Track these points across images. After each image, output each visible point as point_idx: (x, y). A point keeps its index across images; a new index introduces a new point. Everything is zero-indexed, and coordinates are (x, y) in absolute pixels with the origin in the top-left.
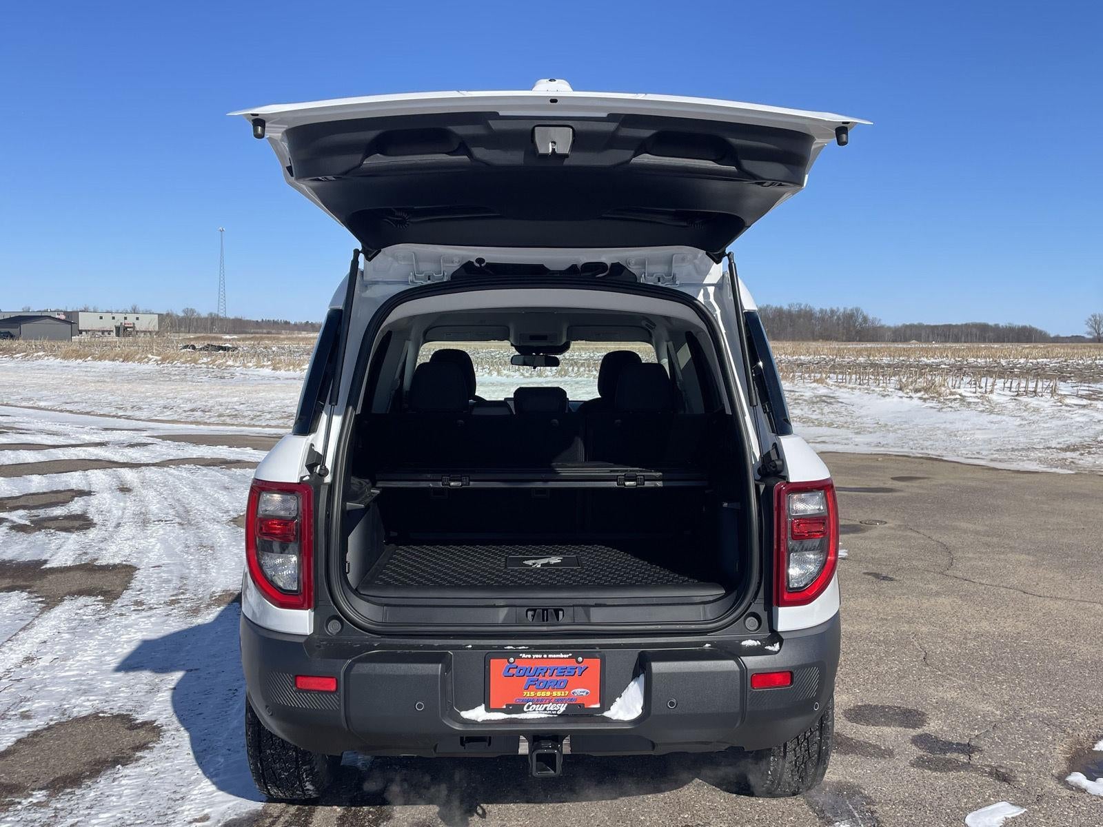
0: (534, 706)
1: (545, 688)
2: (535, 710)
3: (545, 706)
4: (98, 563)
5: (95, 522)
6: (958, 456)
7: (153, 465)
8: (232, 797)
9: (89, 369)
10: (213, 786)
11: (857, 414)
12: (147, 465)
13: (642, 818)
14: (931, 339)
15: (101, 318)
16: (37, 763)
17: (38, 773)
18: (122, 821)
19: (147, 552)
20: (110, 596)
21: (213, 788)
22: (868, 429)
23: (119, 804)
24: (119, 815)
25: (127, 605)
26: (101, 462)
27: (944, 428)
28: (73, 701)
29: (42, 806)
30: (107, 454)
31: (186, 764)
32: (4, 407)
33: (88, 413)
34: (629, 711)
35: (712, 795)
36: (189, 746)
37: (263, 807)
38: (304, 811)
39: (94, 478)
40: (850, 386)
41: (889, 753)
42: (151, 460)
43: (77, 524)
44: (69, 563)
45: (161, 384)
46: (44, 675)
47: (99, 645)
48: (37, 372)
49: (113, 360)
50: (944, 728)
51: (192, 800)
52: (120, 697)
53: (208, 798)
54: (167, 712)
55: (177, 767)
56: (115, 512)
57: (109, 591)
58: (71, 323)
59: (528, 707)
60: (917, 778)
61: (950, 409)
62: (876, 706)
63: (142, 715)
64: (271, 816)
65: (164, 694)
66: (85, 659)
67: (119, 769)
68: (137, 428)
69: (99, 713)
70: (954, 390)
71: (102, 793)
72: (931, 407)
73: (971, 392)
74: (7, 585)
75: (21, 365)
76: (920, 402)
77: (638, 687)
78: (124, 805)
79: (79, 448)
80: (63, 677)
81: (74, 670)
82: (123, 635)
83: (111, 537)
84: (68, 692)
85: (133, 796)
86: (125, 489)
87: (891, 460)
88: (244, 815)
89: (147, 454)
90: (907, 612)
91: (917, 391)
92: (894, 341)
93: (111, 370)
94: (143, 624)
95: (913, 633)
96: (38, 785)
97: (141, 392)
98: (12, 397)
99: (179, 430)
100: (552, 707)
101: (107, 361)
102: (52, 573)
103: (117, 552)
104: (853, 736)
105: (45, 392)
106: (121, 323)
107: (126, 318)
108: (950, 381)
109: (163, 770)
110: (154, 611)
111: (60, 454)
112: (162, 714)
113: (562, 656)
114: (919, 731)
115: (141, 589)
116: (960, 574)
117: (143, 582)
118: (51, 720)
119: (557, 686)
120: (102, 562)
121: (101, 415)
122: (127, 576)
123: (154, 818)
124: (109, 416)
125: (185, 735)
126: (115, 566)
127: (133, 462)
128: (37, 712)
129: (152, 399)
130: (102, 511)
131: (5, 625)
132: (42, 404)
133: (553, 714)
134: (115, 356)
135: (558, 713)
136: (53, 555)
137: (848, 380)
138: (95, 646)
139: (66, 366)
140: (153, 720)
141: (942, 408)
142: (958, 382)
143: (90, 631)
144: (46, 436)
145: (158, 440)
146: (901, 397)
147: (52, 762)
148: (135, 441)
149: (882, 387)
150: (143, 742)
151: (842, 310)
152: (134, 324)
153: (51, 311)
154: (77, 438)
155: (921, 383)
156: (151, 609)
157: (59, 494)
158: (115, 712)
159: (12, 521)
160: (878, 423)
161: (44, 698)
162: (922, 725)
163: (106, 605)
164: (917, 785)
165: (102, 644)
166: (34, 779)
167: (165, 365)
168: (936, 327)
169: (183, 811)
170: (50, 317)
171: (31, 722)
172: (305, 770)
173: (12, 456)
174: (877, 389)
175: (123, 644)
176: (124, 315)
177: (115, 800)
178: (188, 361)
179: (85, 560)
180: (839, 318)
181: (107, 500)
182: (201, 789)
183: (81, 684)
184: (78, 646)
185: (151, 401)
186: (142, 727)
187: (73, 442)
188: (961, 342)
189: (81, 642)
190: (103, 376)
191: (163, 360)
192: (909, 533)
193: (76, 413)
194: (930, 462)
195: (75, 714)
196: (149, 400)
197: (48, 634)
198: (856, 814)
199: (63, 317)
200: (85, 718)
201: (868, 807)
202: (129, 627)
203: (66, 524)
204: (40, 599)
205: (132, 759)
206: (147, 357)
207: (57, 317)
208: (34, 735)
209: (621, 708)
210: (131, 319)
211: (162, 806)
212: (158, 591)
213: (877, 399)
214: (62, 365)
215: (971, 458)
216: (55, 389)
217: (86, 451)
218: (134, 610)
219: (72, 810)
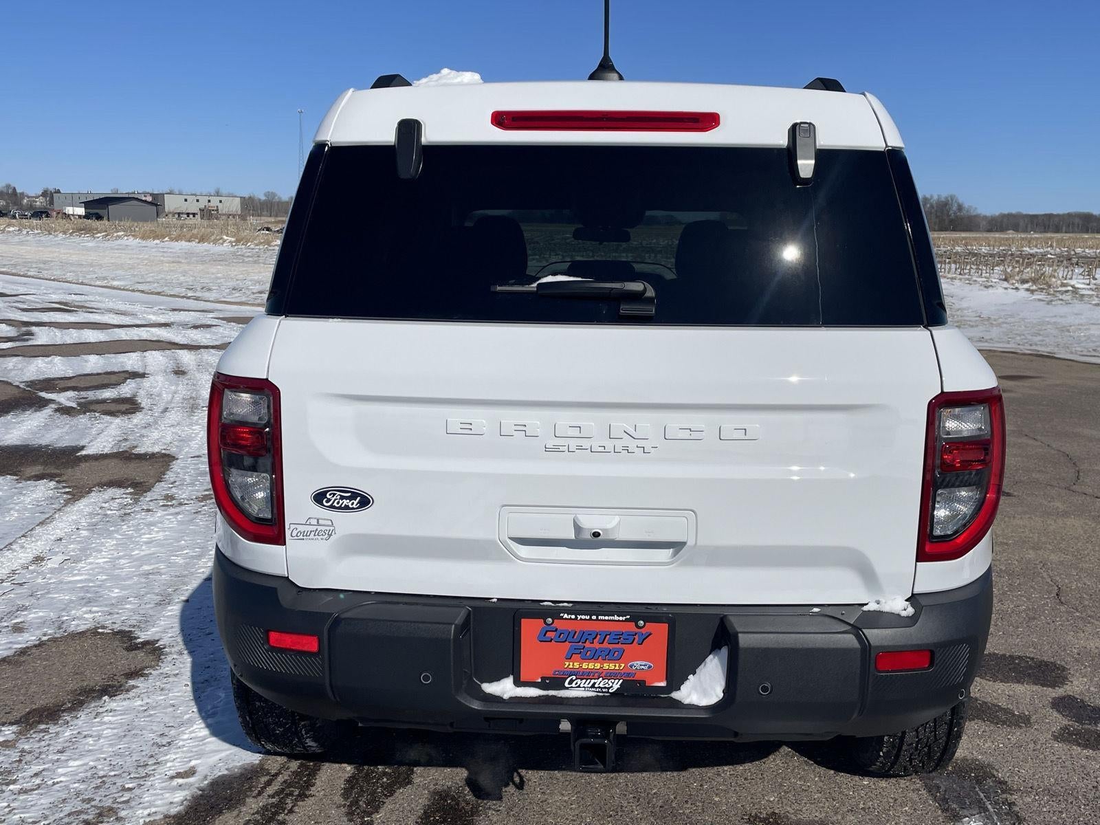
0: (579, 681)
1: (594, 658)
2: (579, 687)
3: (593, 681)
4: (136, 451)
5: (142, 406)
6: (1072, 353)
7: (213, 347)
8: (226, 746)
9: (165, 250)
10: (207, 729)
11: (957, 306)
12: (206, 347)
13: (717, 799)
14: (1029, 229)
15: (186, 200)
16: (16, 689)
17: (14, 701)
18: (94, 771)
19: (189, 441)
20: (140, 488)
21: (206, 732)
22: (968, 323)
23: (95, 748)
24: (92, 764)
25: (156, 500)
26: (161, 343)
27: (1055, 322)
28: (73, 612)
29: (7, 747)
30: (169, 334)
31: (182, 698)
32: (79, 286)
33: (158, 294)
34: (705, 693)
35: (804, 770)
36: (189, 674)
37: (260, 761)
38: (307, 768)
39: (151, 360)
40: (950, 276)
41: (1022, 721)
42: (212, 342)
43: (124, 407)
44: (107, 451)
45: (233, 266)
46: (50, 579)
47: (116, 545)
48: (116, 251)
49: (189, 241)
50: (1092, 689)
51: (179, 748)
52: (125, 609)
53: (198, 745)
54: (173, 630)
55: (171, 702)
56: (164, 395)
57: (141, 483)
58: (156, 205)
59: (570, 683)
60: (1064, 757)
61: (1061, 302)
62: (1004, 655)
63: (145, 633)
64: (268, 774)
65: (174, 607)
66: (97, 561)
67: (105, 701)
68: (205, 309)
69: (99, 628)
70: (1065, 281)
71: (79, 733)
72: (1040, 300)
73: (1084, 284)
74: (37, 473)
75: (102, 245)
76: (1027, 294)
77: (718, 664)
78: (101, 751)
79: (142, 329)
80: (70, 582)
81: (82, 575)
82: (144, 534)
83: (156, 422)
84: (71, 601)
85: (113, 737)
86: (179, 372)
87: (997, 356)
88: (236, 770)
89: (208, 336)
90: (1031, 535)
91: (1024, 282)
92: (990, 231)
93: (187, 251)
94: (167, 522)
95: (1041, 562)
96: (11, 718)
97: (213, 274)
98: (88, 277)
99: (245, 312)
100: (602, 683)
101: (183, 242)
102: (86, 461)
103: (158, 439)
104: (978, 695)
105: (120, 272)
106: (205, 206)
107: (209, 201)
108: (1061, 272)
109: (154, 704)
110: (183, 507)
111: (123, 334)
112: (167, 633)
113: (616, 618)
114: (1059, 692)
115: (175, 482)
116: (1089, 491)
117: (179, 473)
118: (45, 635)
119: (609, 656)
120: (141, 450)
121: (171, 296)
122: (163, 466)
123: (131, 769)
124: (178, 297)
125: (187, 660)
126: (153, 455)
127: (193, 344)
128: (31, 624)
129: (222, 280)
130: (151, 395)
131: (23, 519)
132: (115, 283)
133: (603, 692)
134: (191, 237)
135: (610, 691)
136: (92, 441)
137: (947, 270)
138: (112, 546)
139: (145, 247)
140: (157, 639)
141: (1051, 301)
142: (1070, 273)
143: (111, 529)
144: (114, 316)
145: (223, 322)
146: (1006, 289)
147: (33, 688)
148: (199, 323)
149: (985, 277)
150: (139, 667)
151: (936, 197)
152: (217, 207)
153: (138, 193)
154: (144, 318)
155: (1029, 272)
156: (181, 504)
157: (112, 376)
158: (117, 627)
159: (59, 403)
160: (980, 316)
161: (41, 607)
162: (1063, 684)
163: (135, 499)
164: (1064, 767)
165: (119, 544)
166: (8, 709)
167: (240, 247)
168: (1036, 216)
169: (167, 761)
170: (137, 199)
171: (22, 636)
172: (304, 726)
173: (75, 335)
174: (979, 279)
175: (142, 545)
176: (207, 198)
177: (92, 742)
178: (261, 243)
179: (124, 446)
180: (932, 206)
181: (160, 383)
182: (191, 732)
183: (88, 592)
184: (94, 545)
185: (221, 283)
186: (142, 648)
187: (139, 322)
188: (1062, 232)
189: (98, 541)
190: (179, 257)
191: (238, 241)
192: (1024, 440)
193: (148, 293)
194: (1041, 359)
195: (72, 628)
196: (219, 281)
197: (66, 530)
198: (989, 807)
199: (149, 199)
200: (82, 633)
201: (1004, 796)
202: (152, 526)
203: (113, 407)
204: (67, 490)
205: (122, 688)
206: (221, 238)
207: (144, 199)
208: (21, 652)
209: (694, 688)
210: (215, 202)
211: (144, 753)
212: (193, 484)
213: (979, 290)
214: (140, 245)
215: (1087, 356)
216: (131, 268)
217: (147, 331)
218: (163, 506)
219: (40, 753)
